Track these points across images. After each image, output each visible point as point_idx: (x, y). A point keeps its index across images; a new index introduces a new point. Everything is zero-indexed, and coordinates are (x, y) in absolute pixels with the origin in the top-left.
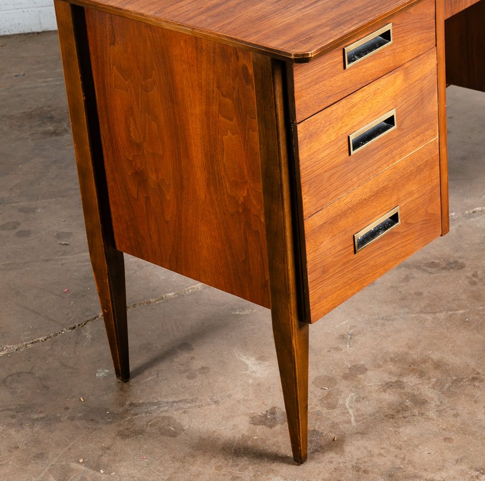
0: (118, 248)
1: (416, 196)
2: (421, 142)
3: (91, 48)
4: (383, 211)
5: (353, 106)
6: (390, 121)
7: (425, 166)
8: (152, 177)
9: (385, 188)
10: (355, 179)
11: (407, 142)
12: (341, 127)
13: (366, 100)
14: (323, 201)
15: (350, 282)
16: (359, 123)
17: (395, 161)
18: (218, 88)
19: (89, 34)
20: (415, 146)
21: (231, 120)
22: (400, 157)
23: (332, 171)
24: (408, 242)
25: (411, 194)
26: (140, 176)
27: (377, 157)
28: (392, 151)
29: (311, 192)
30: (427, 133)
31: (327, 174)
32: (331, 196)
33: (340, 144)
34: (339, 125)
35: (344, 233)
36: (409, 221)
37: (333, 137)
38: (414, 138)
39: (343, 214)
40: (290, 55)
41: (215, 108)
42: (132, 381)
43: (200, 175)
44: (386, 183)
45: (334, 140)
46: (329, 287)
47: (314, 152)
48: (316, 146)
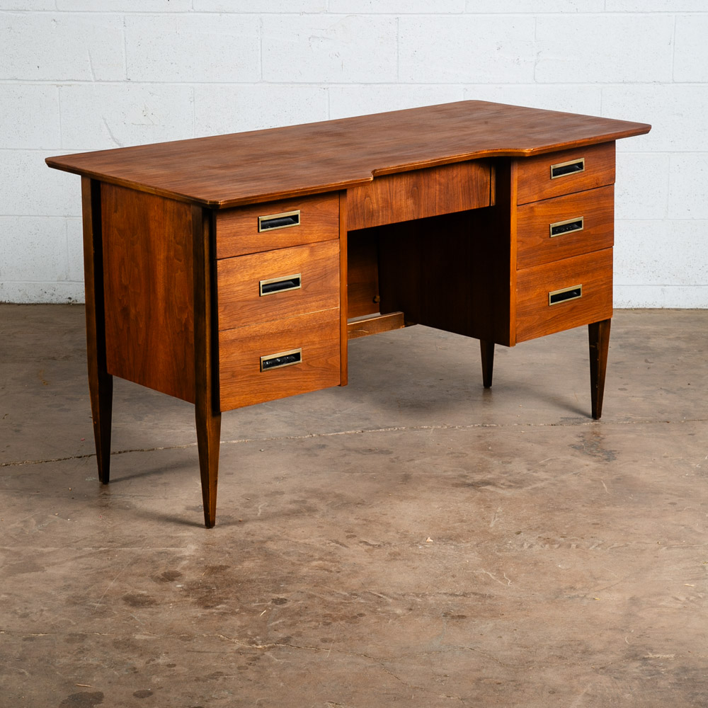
0: (108, 372)
1: (318, 346)
2: (323, 306)
3: (102, 216)
4: (287, 348)
5: (265, 261)
6: (296, 282)
7: (326, 326)
8: (133, 311)
9: (289, 331)
10: (264, 315)
11: (311, 302)
12: (254, 273)
13: (275, 260)
14: (236, 322)
15: (256, 392)
16: (269, 275)
17: (299, 313)
18: (175, 238)
19: (102, 205)
20: (318, 308)
21: (181, 261)
22: (305, 312)
23: (245, 303)
24: (309, 380)
25: (313, 343)
26: (125, 311)
27: (284, 305)
28: (297, 305)
29: (226, 312)
30: (329, 301)
31: (241, 304)
32: (242, 321)
33: (252, 285)
34: (252, 271)
35: (252, 352)
36: (310, 363)
37: (247, 278)
38: (317, 301)
39: (253, 338)
40: (207, 201)
41: (172, 253)
42: (110, 484)
43: (161, 305)
44: (290, 327)
45: (247, 281)
46: (237, 389)
47: (230, 285)
48: (232, 280)
